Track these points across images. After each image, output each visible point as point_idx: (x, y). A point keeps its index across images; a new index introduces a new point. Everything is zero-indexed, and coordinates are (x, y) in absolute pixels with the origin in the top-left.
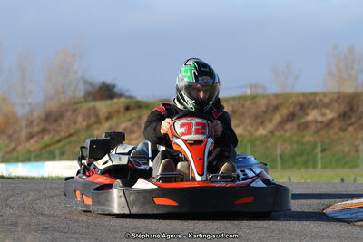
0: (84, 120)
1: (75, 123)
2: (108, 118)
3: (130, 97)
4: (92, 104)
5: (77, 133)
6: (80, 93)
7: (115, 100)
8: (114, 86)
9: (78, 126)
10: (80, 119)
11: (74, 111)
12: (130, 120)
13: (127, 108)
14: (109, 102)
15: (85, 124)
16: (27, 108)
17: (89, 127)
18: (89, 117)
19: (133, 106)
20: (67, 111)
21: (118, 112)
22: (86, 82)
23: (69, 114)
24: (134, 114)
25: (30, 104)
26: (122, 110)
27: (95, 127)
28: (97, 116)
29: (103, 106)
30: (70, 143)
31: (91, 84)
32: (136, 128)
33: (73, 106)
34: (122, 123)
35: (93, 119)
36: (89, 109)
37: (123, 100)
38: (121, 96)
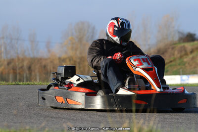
0: (178, 53)
1: (174, 55)
2: (192, 52)
4: (182, 44)
5: (175, 60)
6: (176, 38)
7: (196, 42)
8: (195, 35)
9: (175, 56)
10: (176, 53)
11: (173, 48)
14: (192, 43)
15: (179, 55)
16: (147, 47)
17: (181, 57)
18: (181, 51)
20: (169, 48)
21: (197, 48)
22: (179, 32)
23: (170, 50)
25: (149, 45)
27: (185, 57)
28: (186, 51)
29: (189, 46)
30: (171, 66)
31: (182, 34)
33: (173, 46)
35: (183, 53)
36: (181, 47)
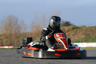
2: (68, 31)
3: (74, 25)
4: (63, 27)
7: (70, 26)
8: (69, 22)
12: (74, 32)
13: (73, 29)
14: (68, 27)
19: (75, 28)
21: (70, 30)
24: (75, 30)
26: (72, 29)
28: (65, 31)
29: (66, 28)
31: (63, 22)
32: (76, 34)
34: (72, 33)
37: (72, 26)
38: (71, 25)
